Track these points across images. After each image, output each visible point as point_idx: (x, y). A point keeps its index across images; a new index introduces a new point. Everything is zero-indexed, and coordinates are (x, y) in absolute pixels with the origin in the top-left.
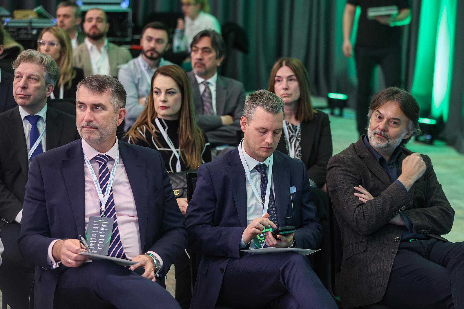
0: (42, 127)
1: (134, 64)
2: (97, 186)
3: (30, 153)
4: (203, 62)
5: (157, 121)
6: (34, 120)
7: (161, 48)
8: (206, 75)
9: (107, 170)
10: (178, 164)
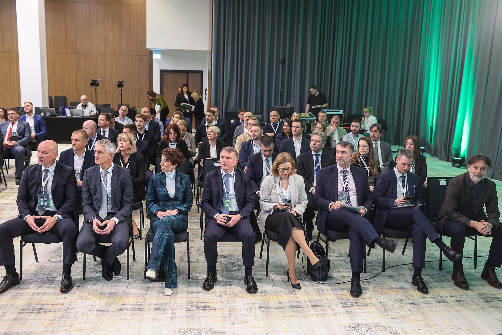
0: (320, 158)
1: (349, 135)
2: (342, 181)
3: (315, 168)
4: (375, 136)
5: (361, 157)
6: (317, 155)
7: (357, 129)
8: (376, 140)
9: (346, 175)
10: (368, 173)
